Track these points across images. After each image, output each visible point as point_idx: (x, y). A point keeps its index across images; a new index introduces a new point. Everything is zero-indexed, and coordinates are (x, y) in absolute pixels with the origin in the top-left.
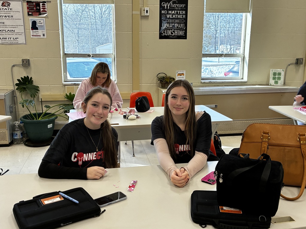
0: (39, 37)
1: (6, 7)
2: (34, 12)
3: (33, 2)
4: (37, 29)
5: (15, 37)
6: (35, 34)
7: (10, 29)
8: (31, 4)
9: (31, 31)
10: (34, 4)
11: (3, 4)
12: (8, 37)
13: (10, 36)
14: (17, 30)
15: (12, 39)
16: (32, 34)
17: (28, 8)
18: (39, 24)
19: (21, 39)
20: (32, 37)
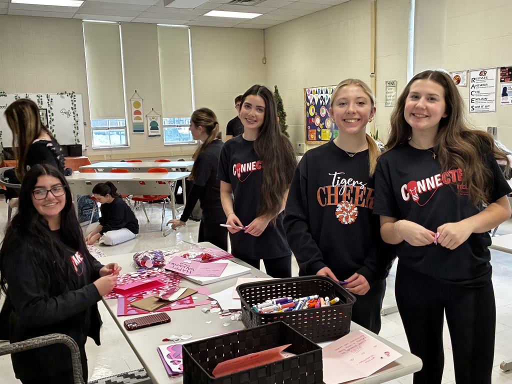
0: (507, 104)
1: (483, 76)
2: (506, 78)
3: (506, 68)
4: (507, 95)
5: (487, 104)
6: (504, 101)
7: (483, 97)
8: (504, 70)
9: (501, 97)
10: (507, 69)
11: (481, 73)
12: (481, 105)
13: (483, 104)
14: (489, 98)
15: (484, 107)
16: (501, 101)
17: (501, 74)
18: (509, 90)
19: (492, 107)
20: (501, 104)
